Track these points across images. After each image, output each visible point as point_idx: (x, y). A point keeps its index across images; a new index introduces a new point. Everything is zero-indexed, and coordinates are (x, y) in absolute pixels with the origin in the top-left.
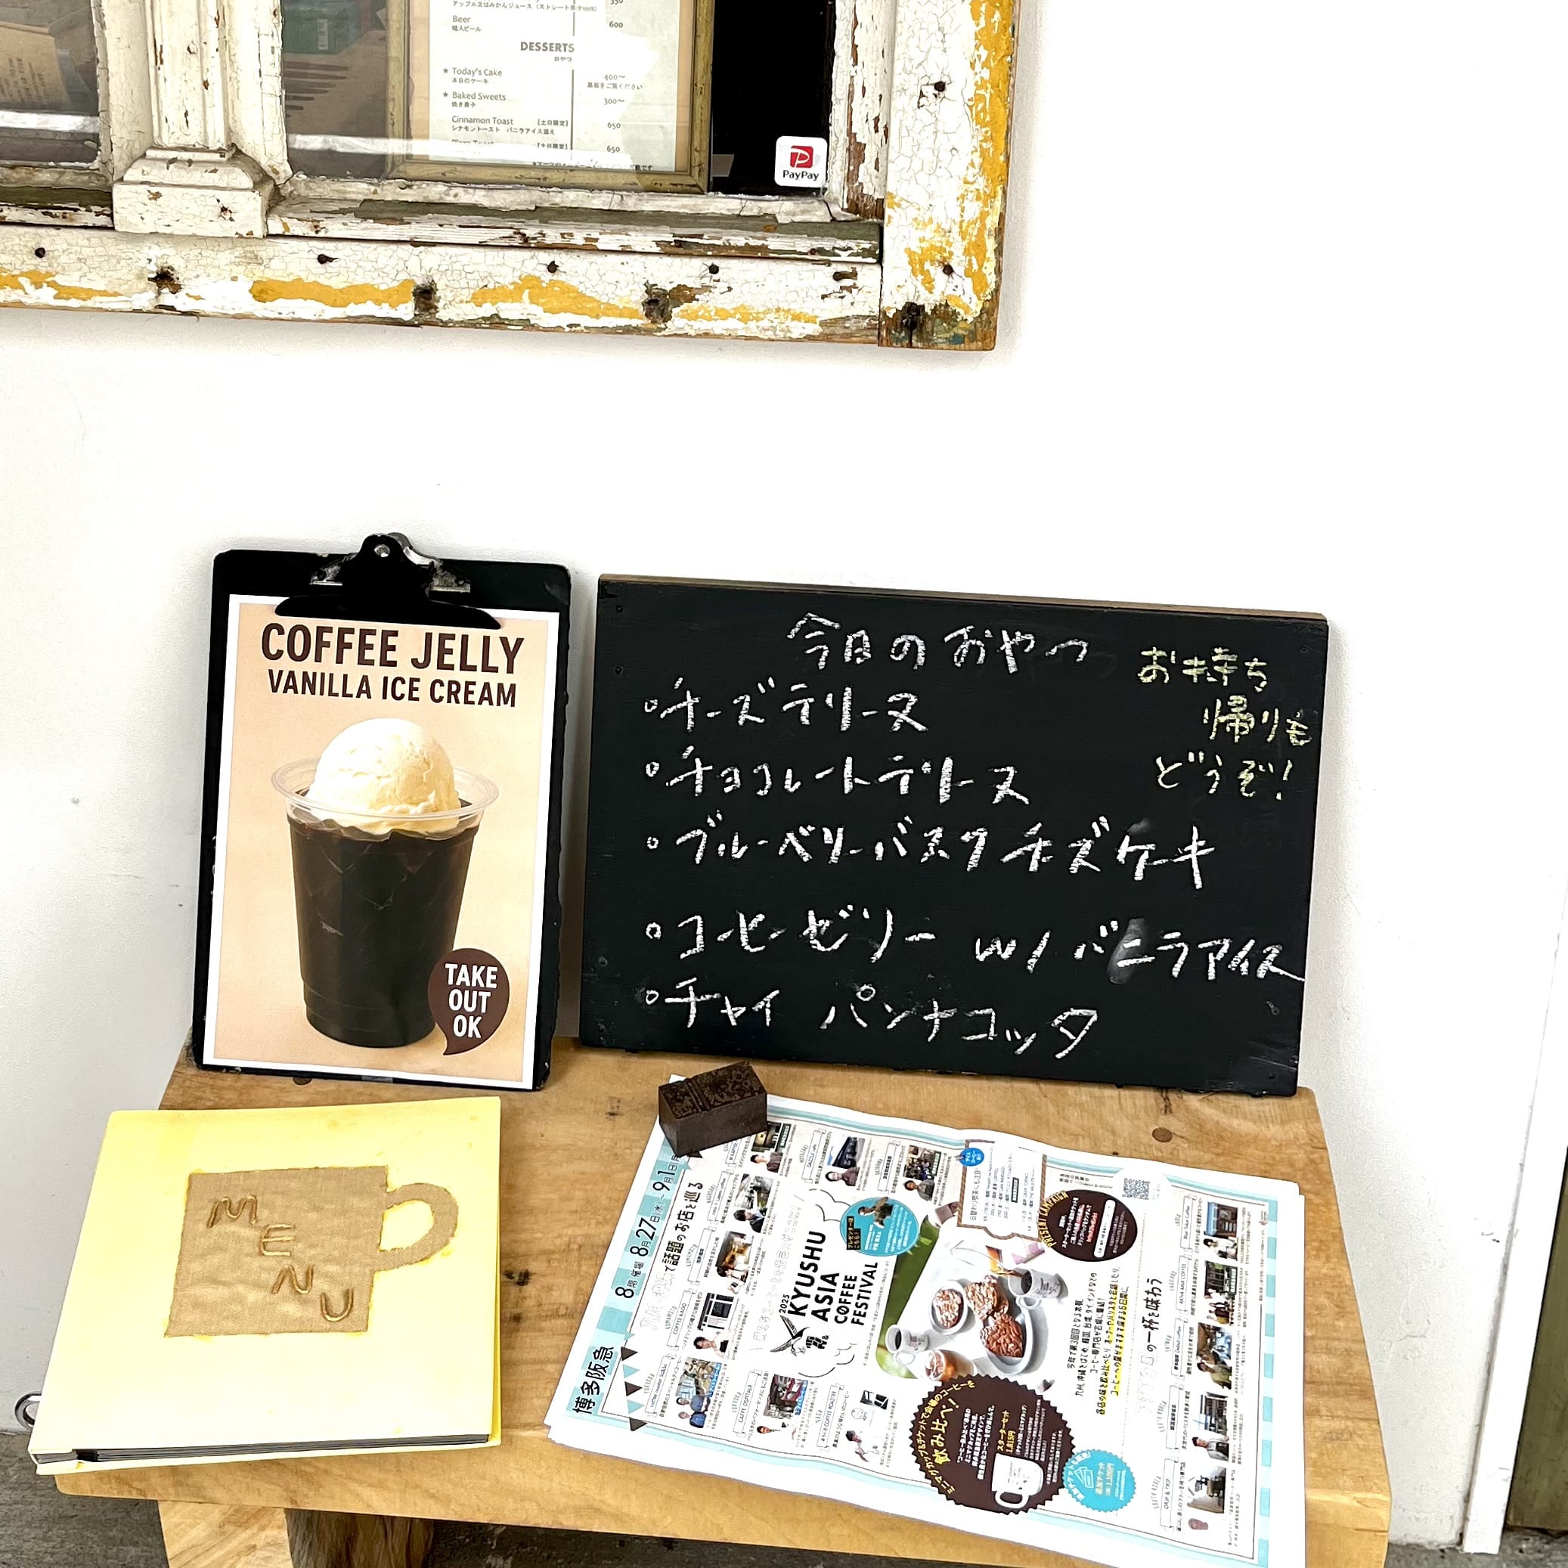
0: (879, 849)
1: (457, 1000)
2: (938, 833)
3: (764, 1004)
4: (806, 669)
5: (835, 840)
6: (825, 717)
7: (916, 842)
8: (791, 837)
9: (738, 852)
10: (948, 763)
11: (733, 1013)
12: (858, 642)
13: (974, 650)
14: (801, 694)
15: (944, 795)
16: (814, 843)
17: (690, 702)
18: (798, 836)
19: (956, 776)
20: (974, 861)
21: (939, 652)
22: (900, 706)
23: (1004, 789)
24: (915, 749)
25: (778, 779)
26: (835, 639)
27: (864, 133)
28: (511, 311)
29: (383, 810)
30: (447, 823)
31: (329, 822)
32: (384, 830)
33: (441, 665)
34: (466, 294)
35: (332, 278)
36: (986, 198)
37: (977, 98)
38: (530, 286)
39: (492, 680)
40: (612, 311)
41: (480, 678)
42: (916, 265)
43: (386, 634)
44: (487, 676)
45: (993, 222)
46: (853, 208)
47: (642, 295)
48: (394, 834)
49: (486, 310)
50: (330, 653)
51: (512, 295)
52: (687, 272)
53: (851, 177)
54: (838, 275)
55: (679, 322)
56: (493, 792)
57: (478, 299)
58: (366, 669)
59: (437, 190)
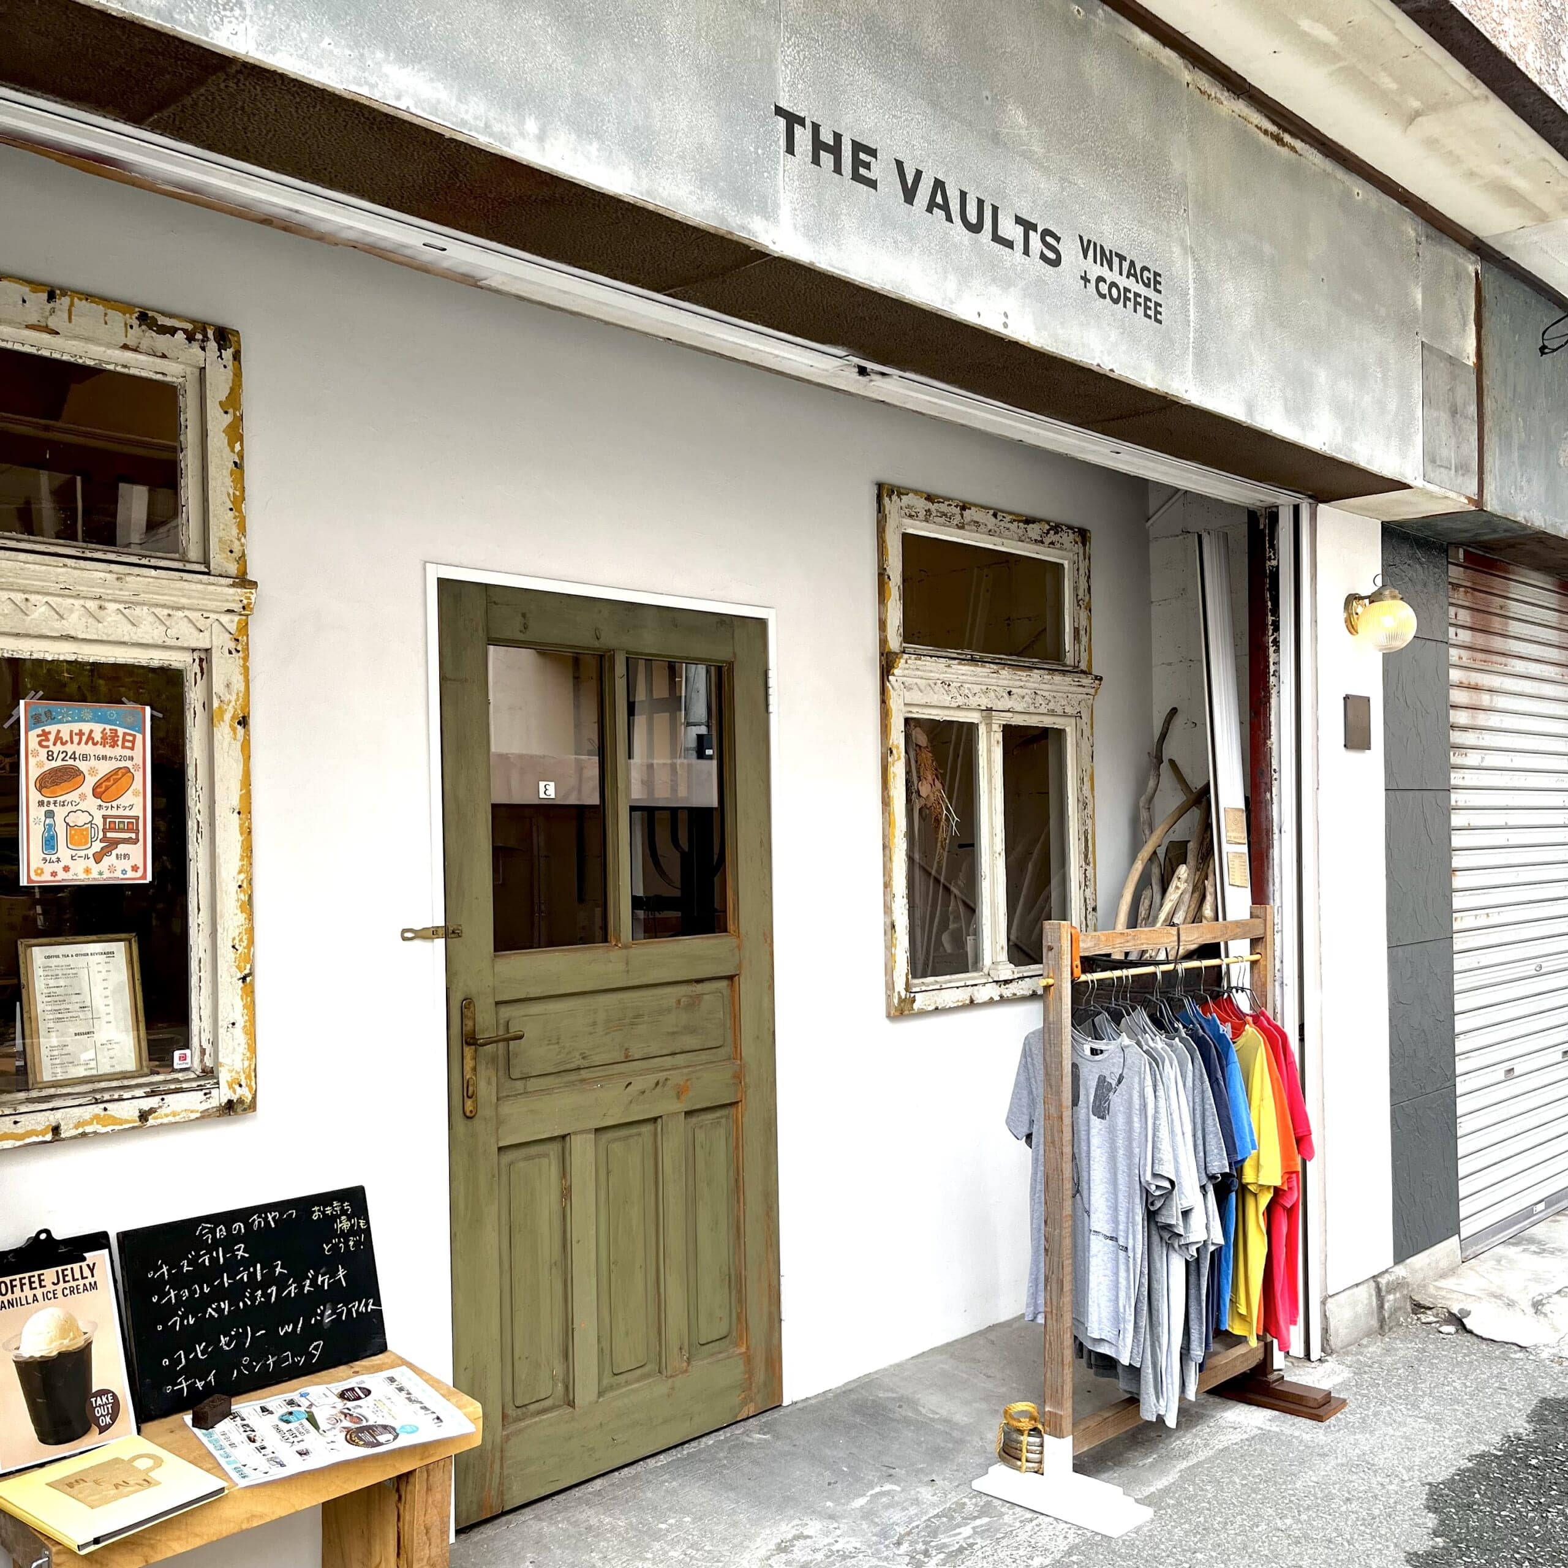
0: (241, 1304)
1: (98, 1412)
2: (259, 1292)
3: (211, 1378)
4: (203, 1245)
5: (225, 1305)
6: (214, 1261)
7: (253, 1298)
8: (210, 1310)
9: (191, 1322)
10: (259, 1266)
11: (200, 1385)
12: (221, 1230)
13: (260, 1223)
14: (204, 1255)
15: (259, 1278)
16: (219, 1310)
17: (165, 1269)
18: (213, 1309)
19: (262, 1270)
20: (273, 1299)
21: (249, 1226)
22: (239, 1250)
23: (278, 1270)
24: (246, 1263)
25: (201, 1289)
26: (213, 1231)
27: (205, 1045)
28: (89, 1129)
29: (53, 1346)
30: (80, 1343)
31: (31, 1357)
32: (55, 1353)
33: (65, 1282)
34: (72, 1126)
35: (19, 1130)
36: (250, 1059)
37: (245, 1026)
38: (96, 1118)
39: (87, 1282)
40: (127, 1121)
41: (81, 1282)
42: (230, 1086)
43: (39, 1276)
44: (85, 1281)
45: (253, 1067)
46: (203, 1071)
47: (138, 1114)
48: (59, 1353)
49: (80, 1130)
50: (17, 1290)
51: (90, 1123)
52: (154, 1102)
53: (202, 1061)
54: (205, 1094)
55: (151, 1121)
56: (95, 1325)
57: (76, 1127)
58: (34, 1292)
59: (52, 1091)
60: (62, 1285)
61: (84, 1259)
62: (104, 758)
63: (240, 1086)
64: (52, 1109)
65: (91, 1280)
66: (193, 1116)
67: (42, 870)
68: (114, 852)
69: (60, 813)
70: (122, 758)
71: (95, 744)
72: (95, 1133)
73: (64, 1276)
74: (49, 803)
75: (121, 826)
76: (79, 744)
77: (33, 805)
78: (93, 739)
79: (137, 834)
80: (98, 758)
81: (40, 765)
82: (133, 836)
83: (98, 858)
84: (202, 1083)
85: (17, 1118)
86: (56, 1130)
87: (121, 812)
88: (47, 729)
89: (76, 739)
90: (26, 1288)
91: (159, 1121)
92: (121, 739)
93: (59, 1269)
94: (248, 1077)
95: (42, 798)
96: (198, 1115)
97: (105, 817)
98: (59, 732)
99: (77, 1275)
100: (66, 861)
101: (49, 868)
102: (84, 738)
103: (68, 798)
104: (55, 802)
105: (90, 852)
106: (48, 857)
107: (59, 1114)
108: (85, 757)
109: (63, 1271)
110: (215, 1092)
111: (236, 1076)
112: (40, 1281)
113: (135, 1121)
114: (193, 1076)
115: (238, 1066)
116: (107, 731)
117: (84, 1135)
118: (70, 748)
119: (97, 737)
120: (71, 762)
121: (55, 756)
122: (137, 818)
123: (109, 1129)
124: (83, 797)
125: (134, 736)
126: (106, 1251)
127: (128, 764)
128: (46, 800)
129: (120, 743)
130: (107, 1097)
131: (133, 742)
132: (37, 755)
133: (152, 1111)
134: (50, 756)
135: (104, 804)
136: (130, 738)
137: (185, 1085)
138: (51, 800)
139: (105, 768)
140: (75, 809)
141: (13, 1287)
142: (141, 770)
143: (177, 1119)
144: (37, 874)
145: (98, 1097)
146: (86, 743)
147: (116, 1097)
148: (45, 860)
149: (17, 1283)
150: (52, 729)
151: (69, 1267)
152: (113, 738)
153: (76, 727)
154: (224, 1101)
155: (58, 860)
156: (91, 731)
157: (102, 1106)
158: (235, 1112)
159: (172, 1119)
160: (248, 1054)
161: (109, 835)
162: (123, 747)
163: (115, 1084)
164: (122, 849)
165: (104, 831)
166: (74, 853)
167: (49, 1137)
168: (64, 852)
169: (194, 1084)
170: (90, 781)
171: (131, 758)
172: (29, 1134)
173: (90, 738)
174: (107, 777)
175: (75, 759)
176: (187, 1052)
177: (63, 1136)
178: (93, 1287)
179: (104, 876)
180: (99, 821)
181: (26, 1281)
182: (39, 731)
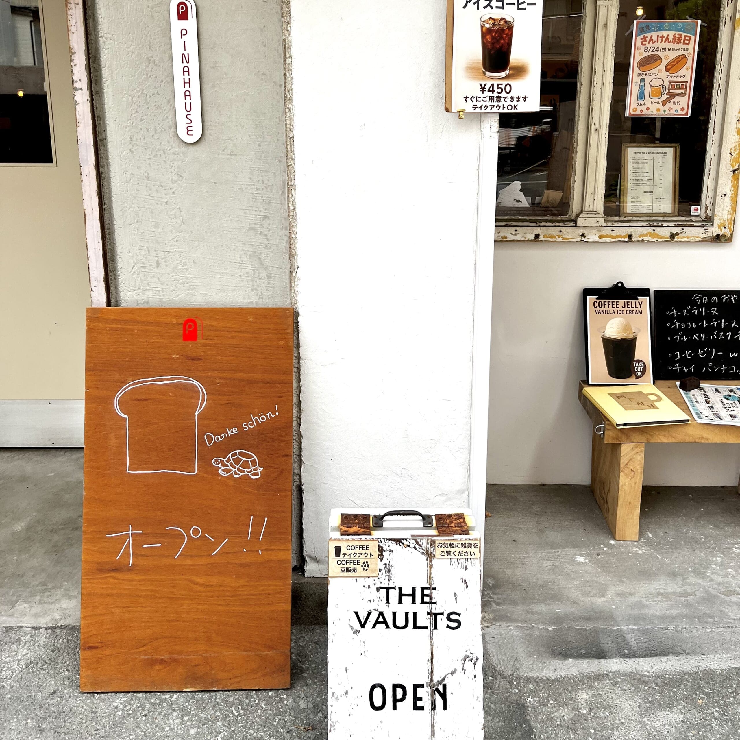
0: (711, 337)
1: (636, 369)
2: (722, 333)
3: (692, 368)
4: (696, 304)
5: (703, 336)
6: (700, 313)
7: (718, 335)
8: (695, 336)
9: (685, 340)
10: (723, 320)
11: (686, 370)
12: (705, 299)
13: (726, 299)
14: (695, 309)
15: (723, 326)
16: (699, 337)
17: (675, 312)
18: (696, 336)
19: (725, 323)
20: (729, 338)
21: (720, 300)
22: (714, 310)
23: (734, 325)
24: (717, 318)
25: (692, 325)
26: (701, 299)
27: (708, 204)
28: (645, 238)
29: (619, 335)
30: (631, 336)
31: (609, 337)
32: (620, 338)
33: (628, 307)
34: (638, 236)
35: (614, 234)
36: (732, 214)
37: (731, 197)
38: (649, 234)
39: (638, 310)
40: (664, 238)
41: (635, 309)
42: (719, 227)
43: (617, 302)
44: (636, 309)
45: (733, 218)
46: (706, 218)
47: (670, 235)
48: (622, 339)
49: (641, 239)
50: (606, 306)
51: (646, 235)
52: (678, 230)
53: (706, 212)
54: (705, 229)
55: (676, 239)
56: (640, 331)
57: (640, 237)
58: (613, 309)
59: (630, 218)
60: (626, 309)
61: (637, 299)
62: (673, 50)
63: (725, 228)
64: (629, 227)
65: (639, 309)
66: (698, 240)
67: (636, 109)
68: (673, 101)
69: (648, 79)
70: (683, 50)
71: (669, 42)
72: (648, 241)
73: (628, 305)
74: (643, 74)
75: (678, 86)
76: (661, 42)
77: (635, 75)
78: (668, 39)
79: (686, 92)
80: (670, 50)
81: (641, 54)
82: (683, 92)
83: (664, 103)
84: (704, 223)
85: (613, 228)
86: (630, 236)
87: (679, 79)
88: (646, 35)
89: (660, 40)
90: (610, 306)
91: (680, 240)
92: (683, 39)
93: (626, 301)
94: (730, 224)
95: (640, 72)
96: (700, 239)
97: (670, 82)
98: (652, 36)
99: (634, 306)
100: (648, 105)
101: (640, 108)
102: (664, 39)
103: (653, 71)
104: (646, 74)
105: (660, 100)
106: (640, 102)
107: (632, 229)
108: (664, 50)
109: (627, 302)
110: (710, 229)
111: (723, 222)
112: (617, 305)
113: (667, 238)
114: (700, 219)
115: (725, 217)
116: (677, 35)
117: (643, 241)
118: (656, 45)
119: (671, 38)
120: (656, 53)
121: (648, 49)
122: (687, 82)
123: (655, 240)
124: (660, 71)
125: (690, 37)
126: (648, 298)
127: (685, 53)
128: (641, 73)
129: (682, 41)
130: (655, 224)
131: (689, 40)
132: (639, 49)
133: (677, 234)
134: (646, 49)
135: (671, 75)
136: (688, 38)
137: (695, 224)
138: (644, 73)
139: (673, 55)
140: (655, 77)
141: (605, 305)
142: (692, 56)
143: (689, 240)
144: (634, 111)
145: (651, 223)
146: (665, 42)
147: (660, 224)
148: (638, 104)
149: (607, 303)
150: (648, 35)
151: (630, 301)
152: (679, 39)
153: (660, 33)
154: (715, 234)
155: (645, 104)
156: (668, 35)
157: (653, 228)
158: (720, 241)
159: (686, 239)
160: (731, 212)
161: (671, 91)
162: (684, 43)
163: (660, 218)
164: (677, 99)
165: (669, 89)
166: (652, 100)
167: (626, 240)
168: (648, 100)
169: (700, 224)
170: (664, 63)
171: (687, 50)
172: (618, 236)
173: (667, 39)
174: (673, 61)
175: (658, 51)
176: (699, 207)
177: (633, 240)
178: (641, 312)
179: (666, 113)
180: (666, 84)
181: (611, 303)
182: (642, 36)
